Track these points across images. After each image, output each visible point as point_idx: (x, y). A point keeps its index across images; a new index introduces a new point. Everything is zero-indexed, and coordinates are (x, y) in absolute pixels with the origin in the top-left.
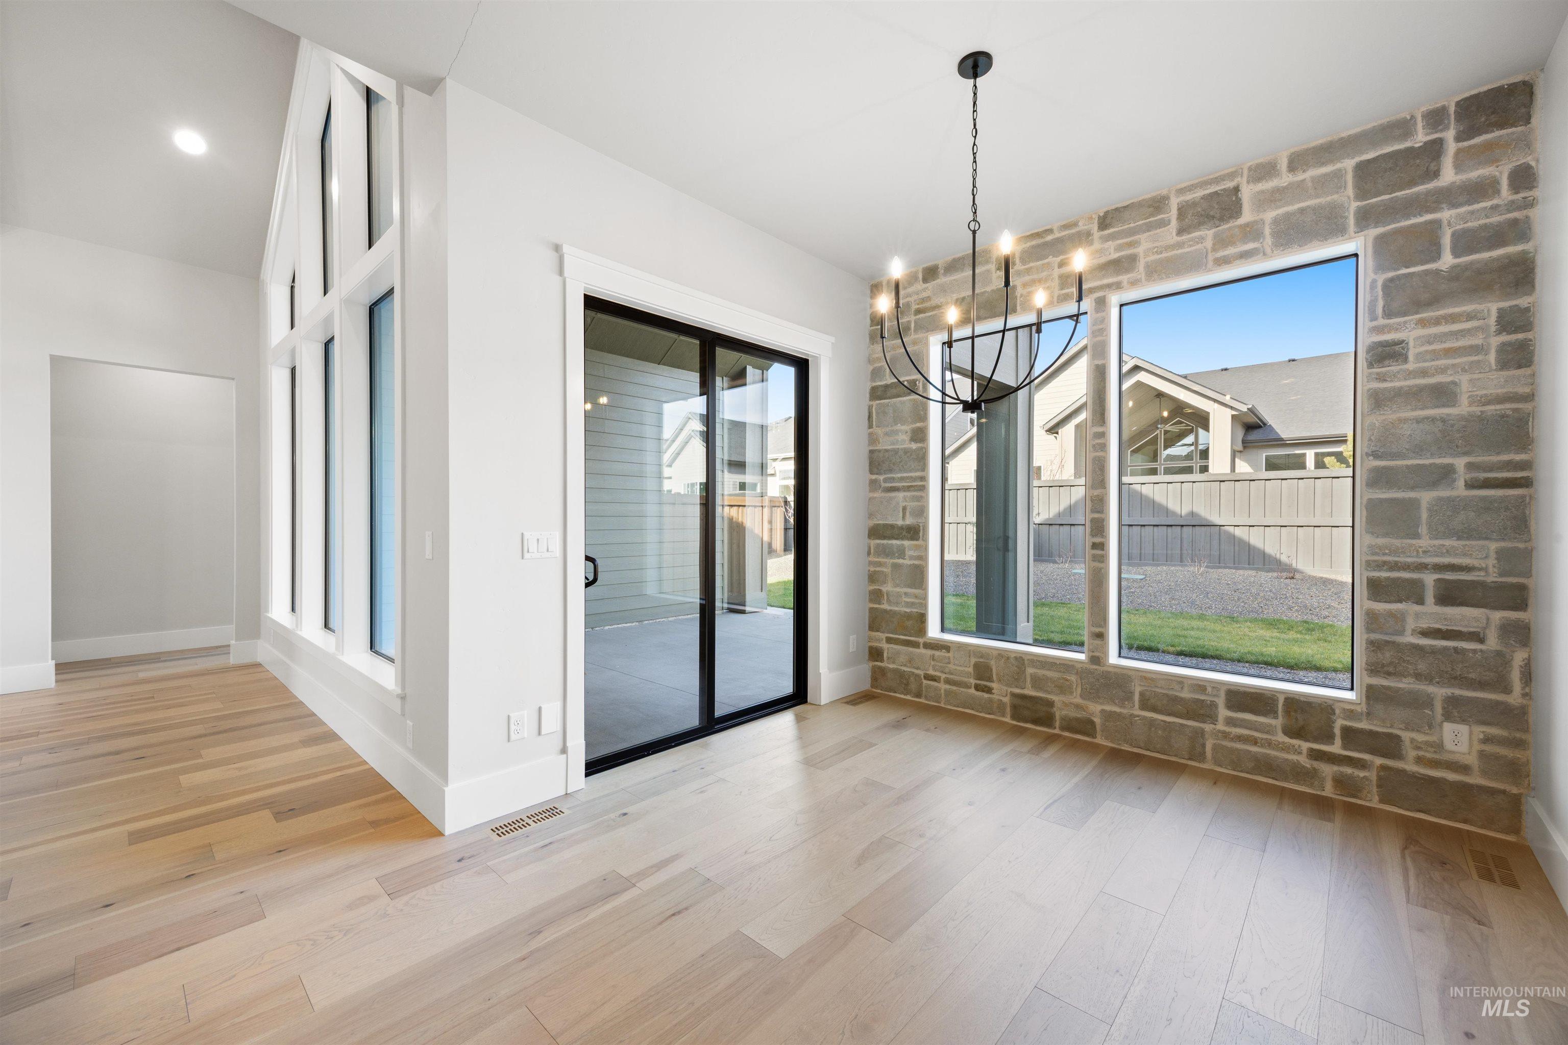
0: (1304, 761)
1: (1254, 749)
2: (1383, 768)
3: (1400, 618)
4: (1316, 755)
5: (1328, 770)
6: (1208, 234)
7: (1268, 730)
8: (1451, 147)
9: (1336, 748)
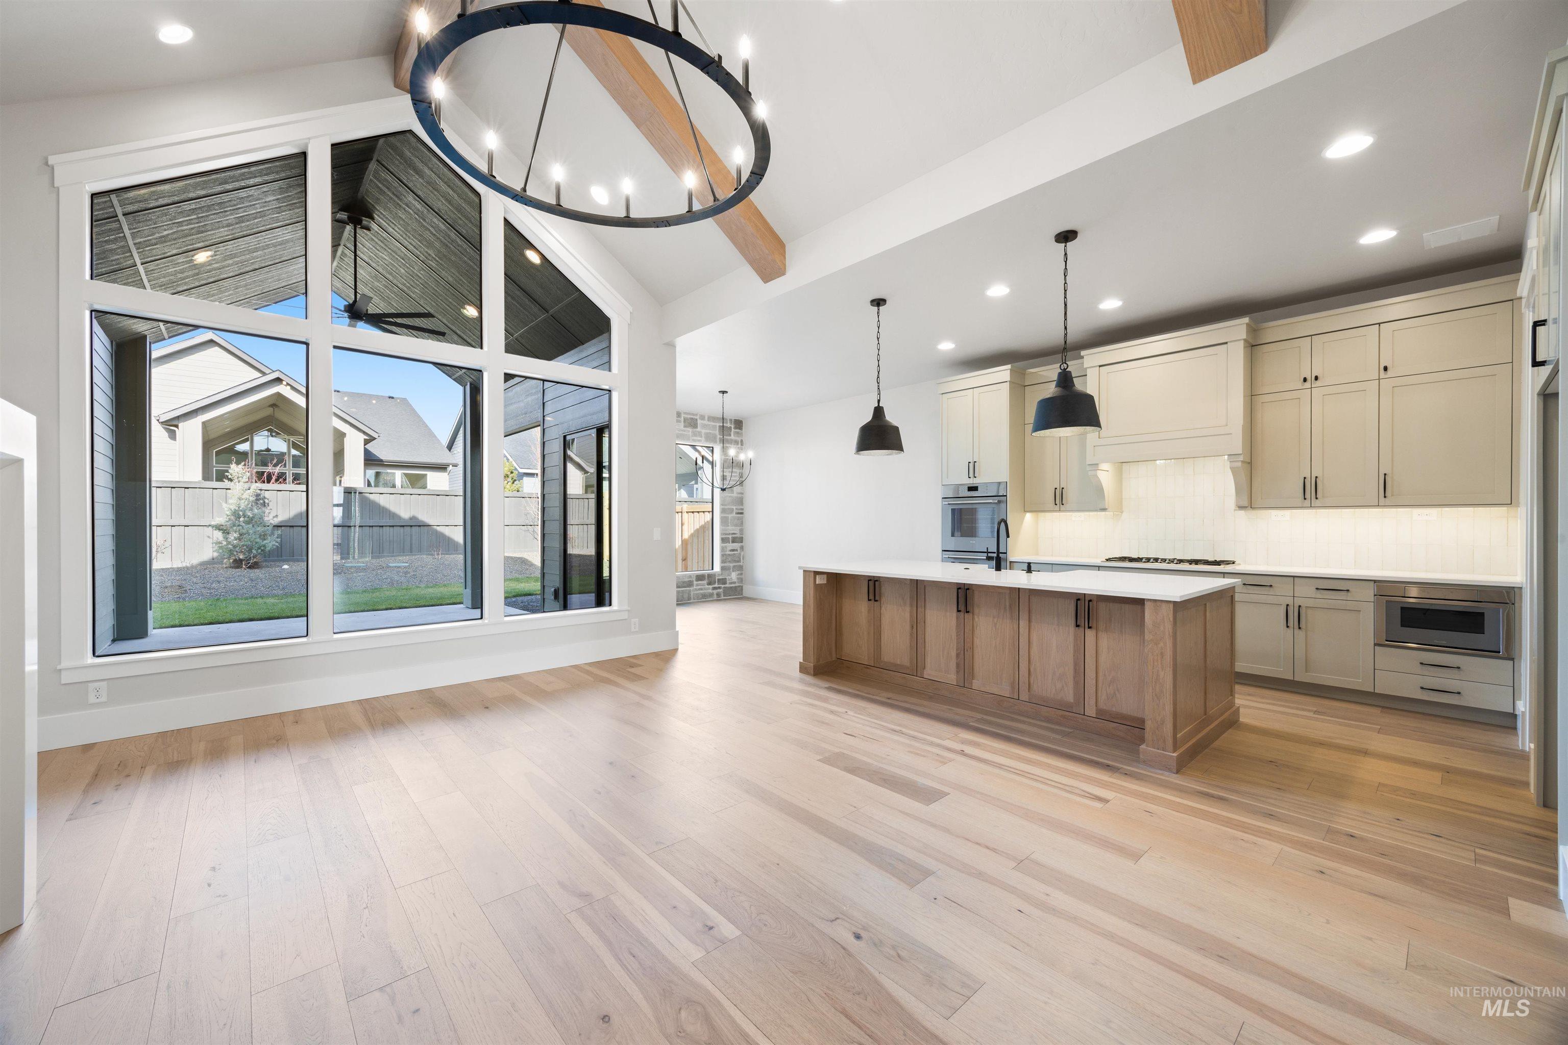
0: (710, 591)
1: (701, 592)
2: (724, 587)
3: (726, 547)
4: (714, 588)
5: (715, 592)
6: (690, 430)
7: (703, 585)
8: (733, 430)
9: (716, 585)
